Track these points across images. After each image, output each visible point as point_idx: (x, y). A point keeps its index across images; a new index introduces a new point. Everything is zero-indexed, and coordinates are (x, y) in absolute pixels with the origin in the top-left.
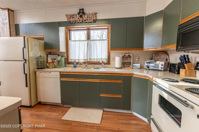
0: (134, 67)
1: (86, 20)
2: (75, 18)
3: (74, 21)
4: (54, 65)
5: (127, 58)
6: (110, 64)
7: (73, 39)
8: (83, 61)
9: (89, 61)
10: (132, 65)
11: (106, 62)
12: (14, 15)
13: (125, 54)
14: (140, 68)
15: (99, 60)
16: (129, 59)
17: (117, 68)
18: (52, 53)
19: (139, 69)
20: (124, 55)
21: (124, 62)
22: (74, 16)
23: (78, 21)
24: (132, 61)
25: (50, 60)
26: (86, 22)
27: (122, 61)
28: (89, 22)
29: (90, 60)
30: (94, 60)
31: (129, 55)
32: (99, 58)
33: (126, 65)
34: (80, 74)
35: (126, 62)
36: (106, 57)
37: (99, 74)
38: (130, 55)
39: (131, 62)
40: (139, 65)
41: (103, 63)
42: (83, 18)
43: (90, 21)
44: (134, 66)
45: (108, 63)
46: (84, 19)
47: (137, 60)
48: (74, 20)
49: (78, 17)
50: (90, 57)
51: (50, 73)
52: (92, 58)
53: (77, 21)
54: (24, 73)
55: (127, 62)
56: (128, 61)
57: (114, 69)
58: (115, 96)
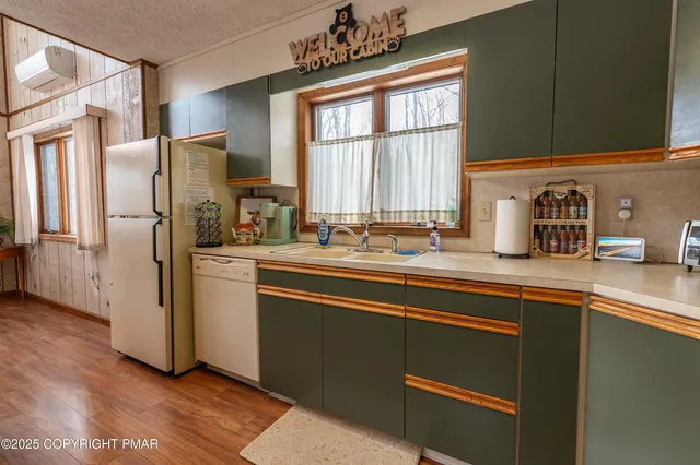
0: (606, 255)
1: (362, 49)
2: (322, 48)
3: (316, 64)
4: (255, 235)
5: (559, 206)
6: (468, 235)
7: (324, 138)
8: (355, 220)
9: (379, 220)
10: (589, 244)
11: (451, 225)
12: (157, 80)
13: (550, 188)
14: (645, 262)
15: (419, 214)
16: (572, 209)
17: (500, 256)
18: (256, 192)
19: (641, 268)
20: (546, 194)
21: (545, 227)
22: (318, 43)
23: (332, 60)
24: (589, 223)
25: (245, 218)
26: (358, 57)
27: (534, 222)
28: (374, 56)
29: (382, 218)
30: (401, 217)
31: (574, 193)
32: (419, 208)
33: (553, 243)
34: (324, 273)
35: (554, 227)
36: (455, 205)
37: (402, 282)
38: (579, 189)
39: (583, 228)
40: (639, 242)
41: (435, 228)
42: (349, 45)
43: (375, 51)
44: (602, 248)
45: (464, 228)
46: (354, 47)
47: (624, 215)
48: (316, 57)
49: (329, 46)
50: (382, 203)
51: (230, 262)
52: (392, 210)
53: (328, 60)
54: (155, 259)
55: (563, 227)
56: (568, 222)
57: (490, 258)
58: (478, 402)
